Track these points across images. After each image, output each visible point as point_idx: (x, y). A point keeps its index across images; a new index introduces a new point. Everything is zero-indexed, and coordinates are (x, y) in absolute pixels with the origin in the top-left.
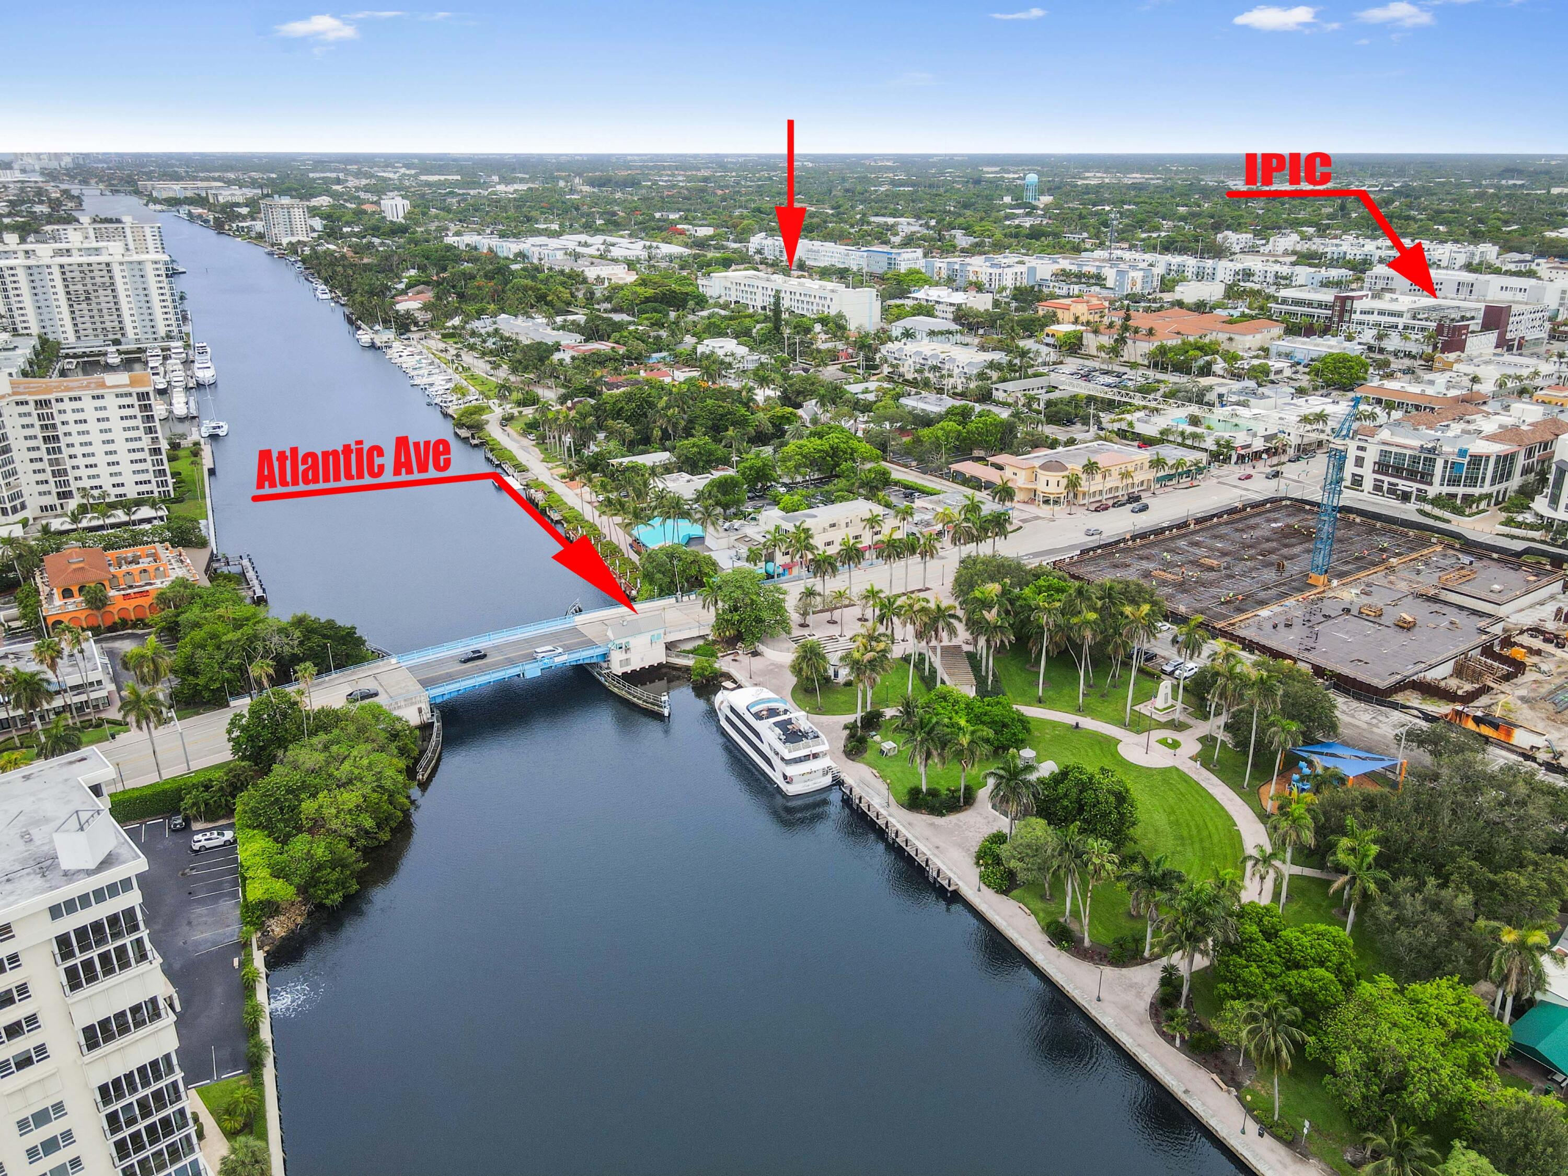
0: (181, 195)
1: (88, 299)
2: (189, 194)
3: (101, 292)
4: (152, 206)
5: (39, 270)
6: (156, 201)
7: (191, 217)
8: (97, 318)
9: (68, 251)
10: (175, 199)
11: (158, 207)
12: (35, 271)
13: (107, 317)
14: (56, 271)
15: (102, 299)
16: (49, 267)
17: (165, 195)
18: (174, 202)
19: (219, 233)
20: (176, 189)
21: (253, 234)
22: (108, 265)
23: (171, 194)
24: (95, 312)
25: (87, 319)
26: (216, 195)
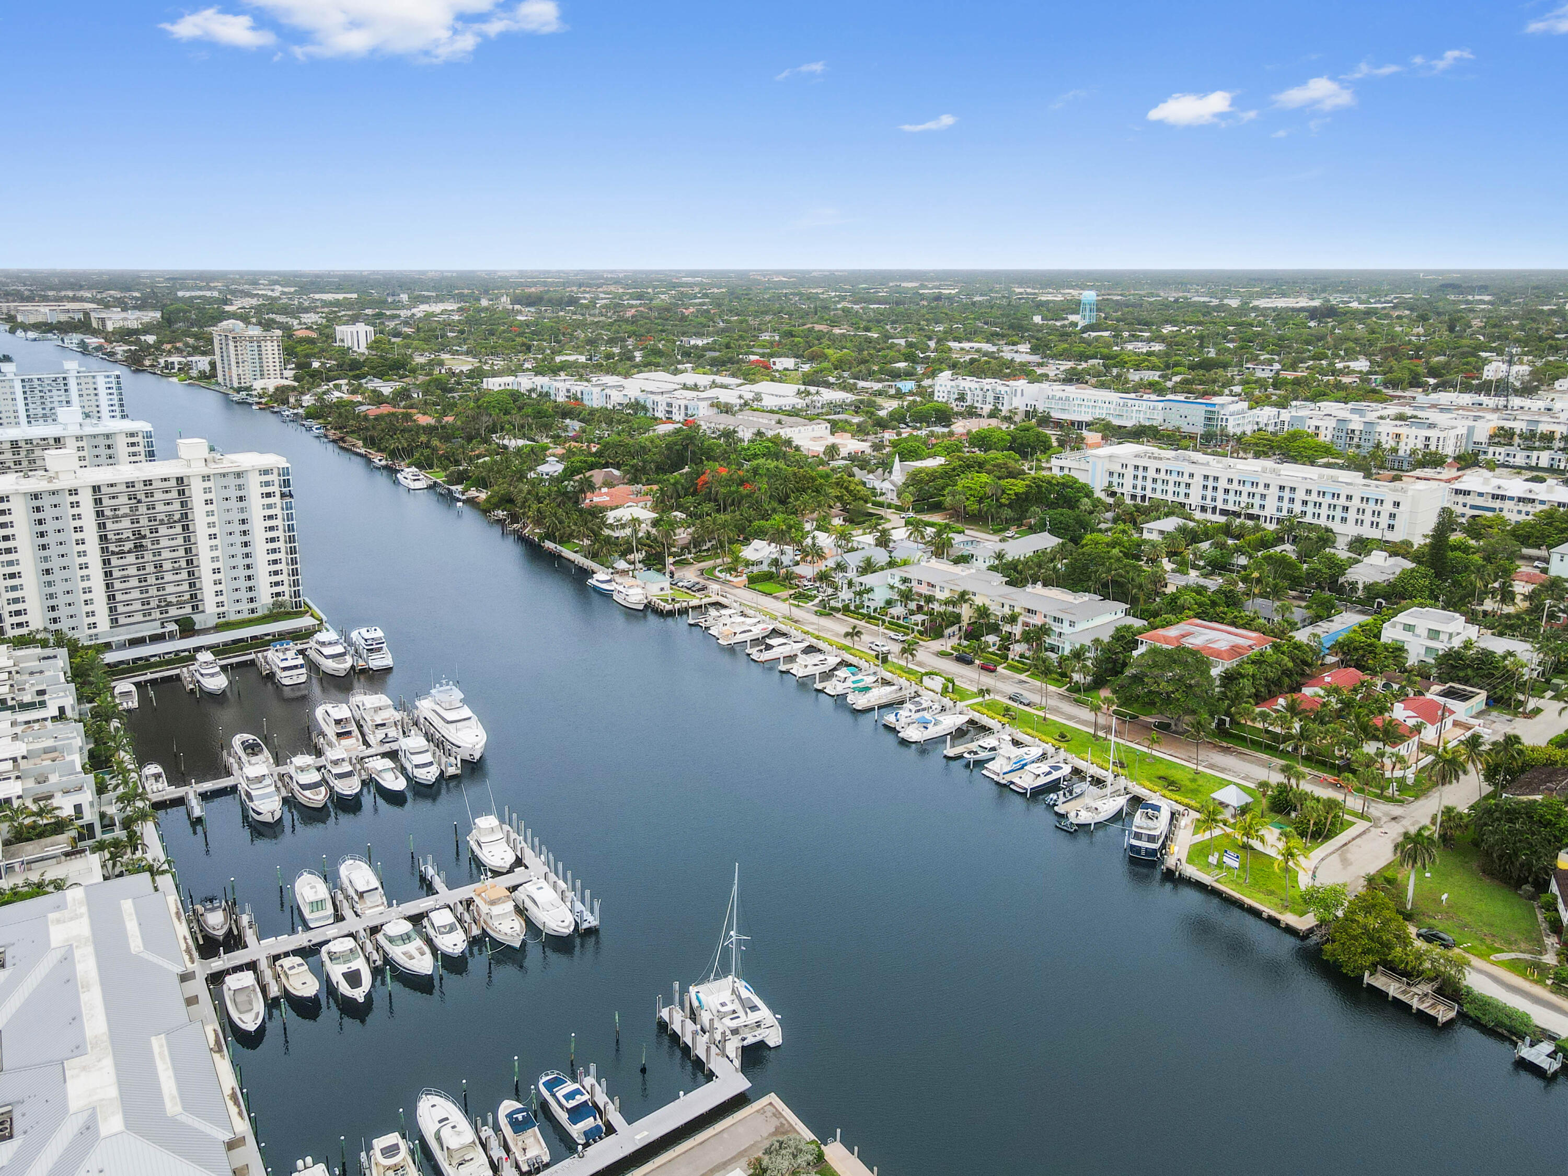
0: (53, 318)
1: (139, 547)
2: (63, 318)
3: (163, 530)
4: (20, 333)
5: (55, 500)
6: (26, 328)
7: (84, 349)
8: (151, 580)
9: (57, 440)
10: (46, 324)
11: (31, 335)
12: (46, 502)
13: (169, 577)
14: (86, 500)
15: (164, 543)
16: (73, 492)
17: (32, 320)
18: (45, 328)
19: (137, 371)
20: (44, 312)
21: (194, 373)
22: (180, 480)
23: (40, 319)
24: (150, 568)
25: (134, 582)
26: (103, 320)
